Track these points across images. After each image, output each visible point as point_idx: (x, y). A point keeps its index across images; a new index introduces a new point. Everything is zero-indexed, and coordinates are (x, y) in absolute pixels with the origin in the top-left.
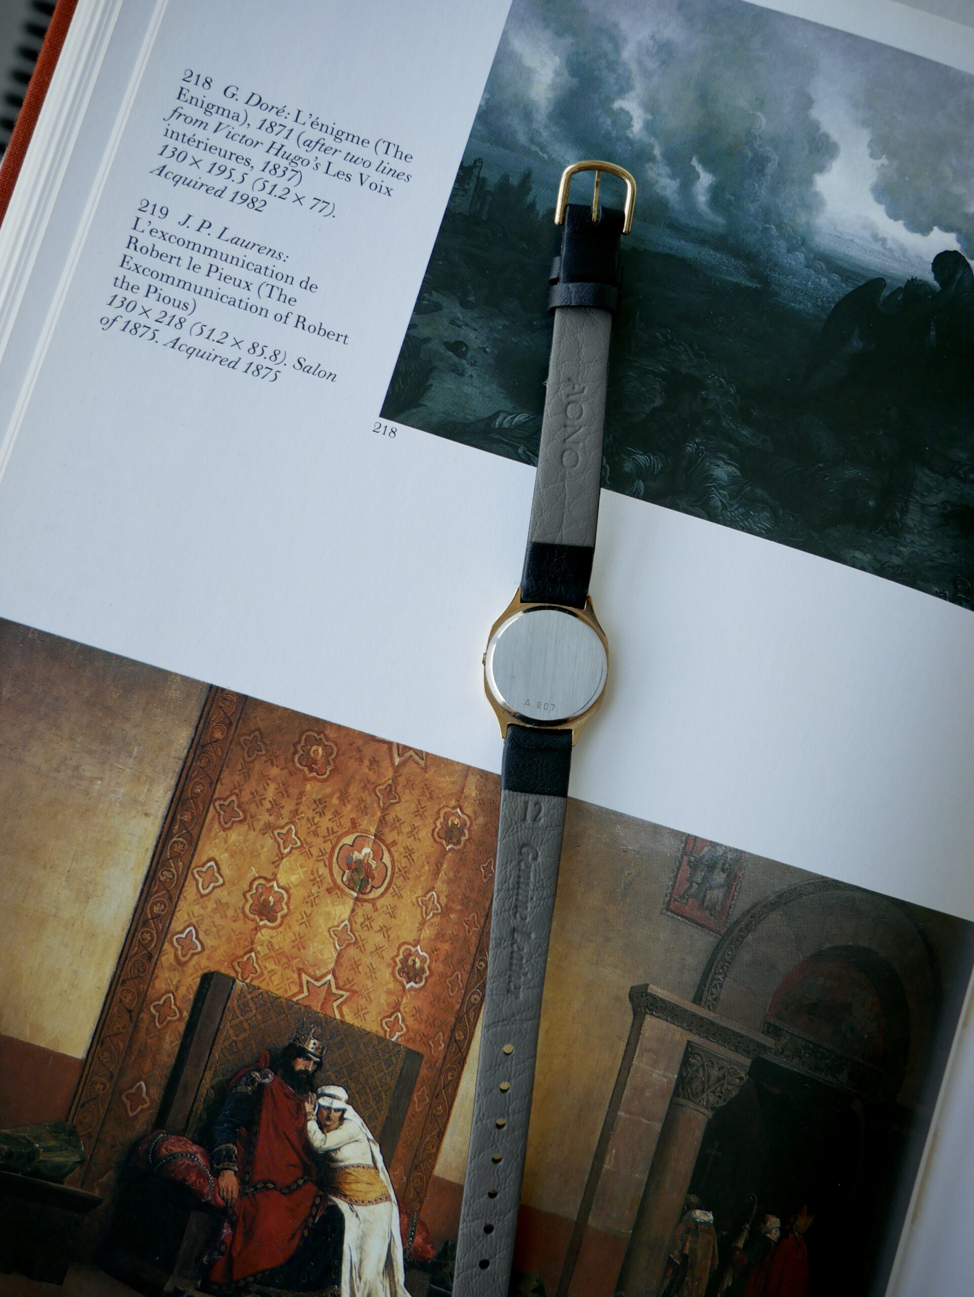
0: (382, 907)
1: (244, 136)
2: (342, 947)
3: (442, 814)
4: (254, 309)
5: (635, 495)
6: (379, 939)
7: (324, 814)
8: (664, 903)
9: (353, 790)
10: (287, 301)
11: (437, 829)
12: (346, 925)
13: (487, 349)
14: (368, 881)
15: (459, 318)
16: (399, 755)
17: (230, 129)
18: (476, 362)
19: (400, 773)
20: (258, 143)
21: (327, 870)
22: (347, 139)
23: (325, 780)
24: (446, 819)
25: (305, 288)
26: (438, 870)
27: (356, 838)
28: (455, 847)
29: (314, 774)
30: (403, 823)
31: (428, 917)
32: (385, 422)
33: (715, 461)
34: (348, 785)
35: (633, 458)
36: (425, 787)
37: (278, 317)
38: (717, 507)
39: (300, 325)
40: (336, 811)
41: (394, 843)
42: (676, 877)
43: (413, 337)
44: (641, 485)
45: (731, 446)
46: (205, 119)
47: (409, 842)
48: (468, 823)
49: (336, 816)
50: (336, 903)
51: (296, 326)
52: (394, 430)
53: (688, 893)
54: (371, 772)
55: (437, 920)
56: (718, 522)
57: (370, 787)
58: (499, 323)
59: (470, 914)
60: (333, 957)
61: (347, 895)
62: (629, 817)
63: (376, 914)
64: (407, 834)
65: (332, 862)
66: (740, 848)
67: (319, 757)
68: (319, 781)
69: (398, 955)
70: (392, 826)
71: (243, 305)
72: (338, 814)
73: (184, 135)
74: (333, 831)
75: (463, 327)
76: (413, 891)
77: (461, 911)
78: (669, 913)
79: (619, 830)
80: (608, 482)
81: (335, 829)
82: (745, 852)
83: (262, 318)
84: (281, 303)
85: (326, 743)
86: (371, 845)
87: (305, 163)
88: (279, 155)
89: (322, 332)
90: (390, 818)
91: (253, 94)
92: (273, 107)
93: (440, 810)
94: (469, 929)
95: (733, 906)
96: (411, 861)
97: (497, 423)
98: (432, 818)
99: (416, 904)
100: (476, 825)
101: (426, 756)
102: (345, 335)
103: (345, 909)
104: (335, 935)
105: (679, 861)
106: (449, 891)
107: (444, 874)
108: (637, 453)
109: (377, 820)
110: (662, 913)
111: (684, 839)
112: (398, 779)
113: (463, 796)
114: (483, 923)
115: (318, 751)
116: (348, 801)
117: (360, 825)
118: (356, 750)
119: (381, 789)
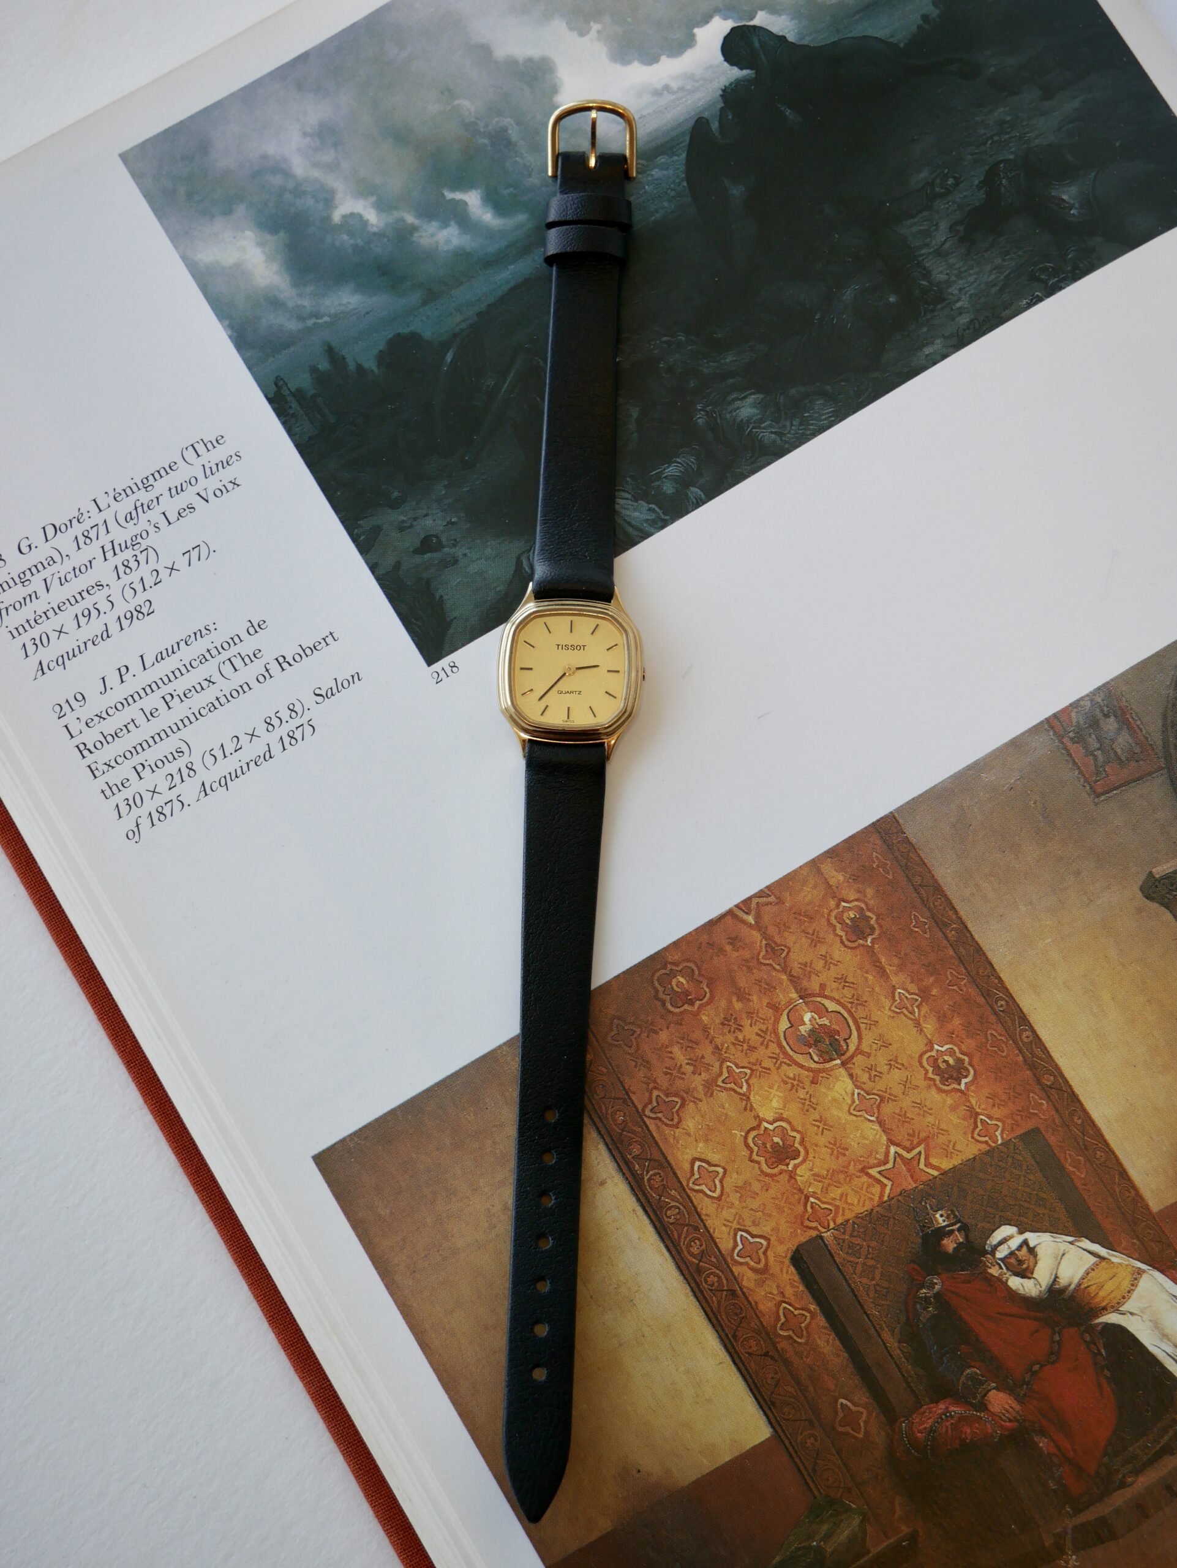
0: (871, 1046)
1: (74, 569)
2: (876, 1115)
3: (834, 921)
4: (235, 694)
5: (699, 503)
6: (897, 1075)
7: (741, 1026)
8: (1089, 794)
9: (742, 982)
10: (253, 658)
11: (844, 938)
12: (859, 1094)
13: (453, 520)
14: (837, 1040)
15: (403, 521)
16: (747, 913)
17: (57, 576)
18: (455, 540)
19: (764, 926)
20: (90, 562)
21: (794, 1067)
22: (156, 480)
23: (712, 997)
24: (841, 922)
25: (256, 632)
26: (881, 968)
27: (788, 1016)
28: (874, 936)
29: (698, 1003)
30: (811, 964)
31: (917, 1014)
32: (437, 666)
33: (731, 407)
34: (734, 982)
35: (665, 477)
36: (797, 916)
37: (261, 679)
38: (775, 441)
39: (285, 665)
40: (749, 1013)
41: (823, 986)
42: (1075, 763)
43: (383, 575)
44: (694, 490)
45: (731, 381)
46: (29, 590)
47: (833, 972)
48: (863, 905)
49: (752, 1018)
50: (832, 1085)
51: (283, 670)
52: (452, 664)
53: (1100, 765)
54: (741, 951)
55: (925, 1009)
56: (788, 451)
58: (440, 489)
59: (946, 975)
60: (877, 1131)
61: (832, 1069)
62: (984, 759)
63: (872, 1058)
64: (824, 967)
66: (1100, 684)
67: (686, 986)
68: (708, 1003)
69: (927, 1072)
70: (805, 975)
71: (223, 700)
73: (28, 621)
74: (764, 1032)
75: (415, 523)
77: (936, 981)
78: (1102, 798)
79: (986, 777)
80: (667, 518)
81: (764, 1028)
82: (1108, 683)
83: (249, 693)
84: (250, 665)
85: (680, 968)
86: (805, 1008)
87: (144, 534)
88: (117, 552)
90: (796, 971)
91: (44, 528)
92: (71, 521)
93: (828, 920)
94: (959, 988)
95: (1147, 735)
96: (852, 985)
97: (527, 569)
98: (829, 933)
99: (895, 1015)
100: (870, 899)
101: (769, 890)
102: (328, 634)
103: (843, 1081)
104: (859, 1111)
105: (1063, 748)
106: (908, 975)
107: (889, 967)
108: (665, 469)
109: (789, 983)
110: (1096, 804)
111: (1046, 726)
112: (768, 932)
113: (835, 889)
114: (964, 971)
115: (679, 981)
116: (749, 994)
117: (780, 1003)
118: (709, 948)
119: (764, 956)
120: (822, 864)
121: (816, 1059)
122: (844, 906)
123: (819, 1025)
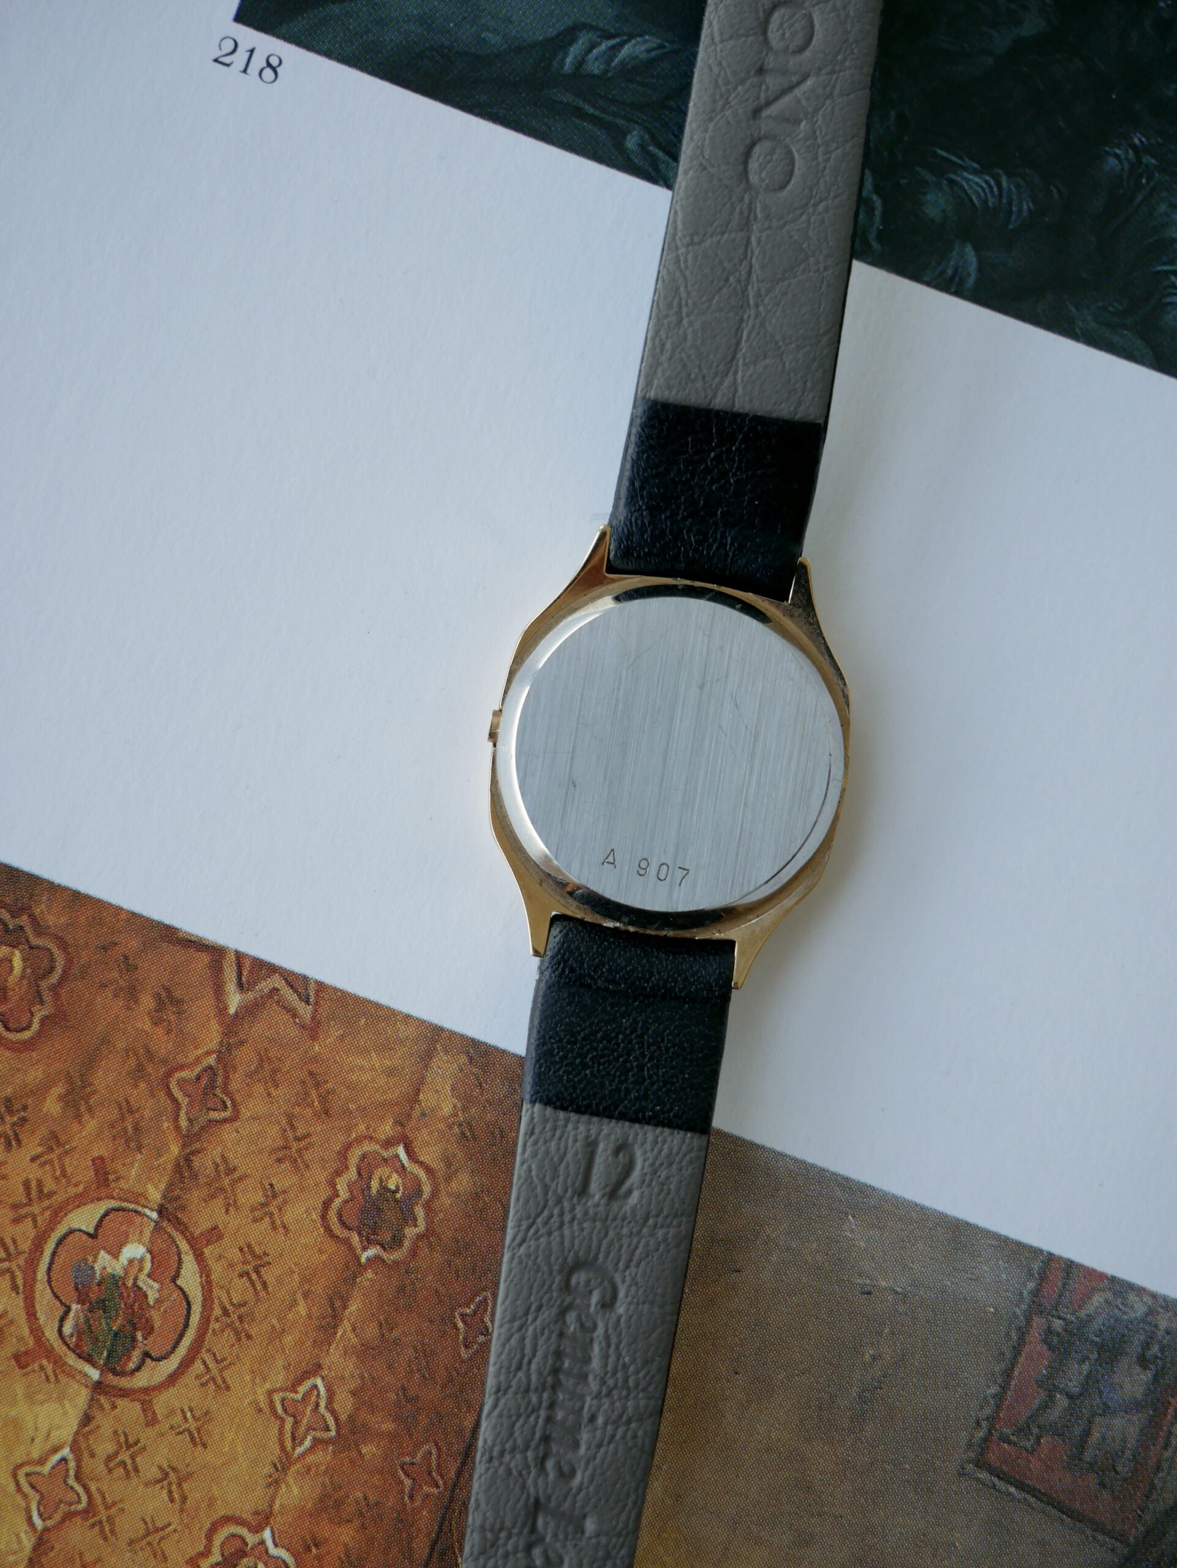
0: (172, 1412)
2: (49, 1523)
3: (353, 1160)
5: (951, 285)
6: (155, 1503)
7: (19, 1141)
8: (970, 1446)
9: (104, 1078)
11: (337, 1202)
12: (64, 1460)
14: (134, 1339)
16: (240, 985)
19: (242, 1036)
21: (20, 1301)
24: (365, 1172)
26: (334, 1317)
27: (106, 1214)
30: (241, 1179)
31: (299, 1450)
32: (249, 36)
34: (91, 1062)
35: (952, 182)
36: (310, 1082)
40: (54, 1136)
41: (214, 1234)
42: (1008, 1374)
44: (969, 257)
47: (258, 1233)
48: (427, 1189)
49: (51, 1150)
50: (40, 1397)
52: (274, 61)
53: (1041, 1421)
54: (160, 1031)
55: (322, 1457)
57: (155, 1072)
59: (418, 1446)
60: (22, 1549)
61: (72, 1374)
62: (885, 1197)
63: (150, 1432)
64: (253, 1209)
65: (34, 1279)
67: (12, 980)
68: (11, 1047)
69: (206, 1553)
70: (209, 1184)
72: (59, 1144)
74: (41, 1191)
76: (259, 1374)
77: (393, 1436)
78: (984, 1476)
79: (852, 1231)
80: (876, 246)
81: (49, 1186)
85: (35, 941)
86: (147, 1233)
90: (205, 1163)
93: (348, 1147)
94: (412, 1489)
95: (1165, 1466)
96: (259, 1287)
97: (568, 60)
98: (324, 1167)
99: (266, 1410)
100: (449, 1195)
101: (317, 992)
103: (65, 1414)
104: (33, 1487)
105: (1019, 1329)
106: (362, 1377)
107: (349, 1328)
108: (965, 169)
109: (169, 1166)
110: (961, 1474)
111: (1036, 1266)
112: (234, 1052)
113: (416, 1112)
114: (452, 1474)
115: (11, 961)
116: (90, 1109)
117: (118, 1179)
118: (119, 966)
119: (184, 1080)
120: (446, 1052)
121: (68, 1329)
122: (397, 1156)
123: (135, 1284)
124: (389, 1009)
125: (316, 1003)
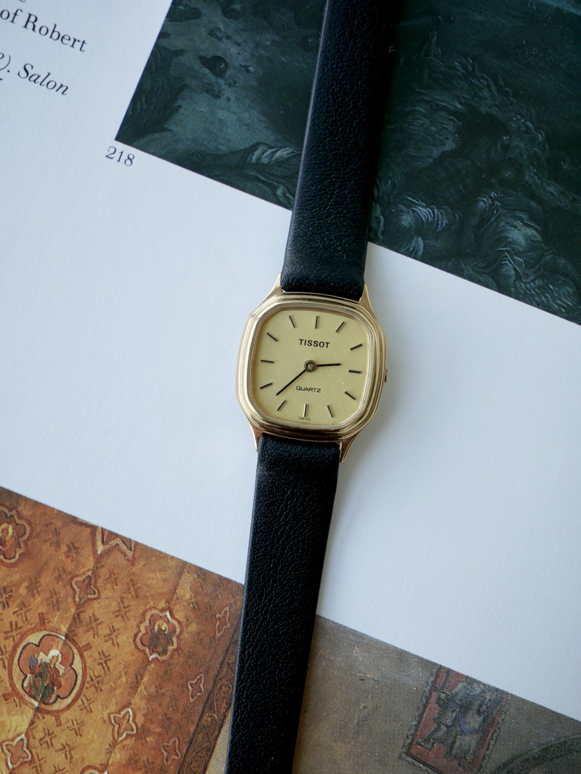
2: (15, 766)
3: (148, 617)
5: (412, 254)
6: (59, 759)
7: (8, 605)
8: (404, 746)
9: (45, 579)
11: (140, 635)
12: (22, 740)
13: (251, 68)
14: (53, 690)
15: (219, 29)
16: (103, 542)
18: (235, 83)
19: (103, 563)
21: (6, 672)
23: (13, 565)
24: (152, 622)
26: (137, 683)
27: (44, 637)
28: (159, 658)
29: (2, 557)
30: (100, 623)
31: (121, 739)
32: (121, 147)
33: (512, 220)
34: (39, 572)
35: (414, 211)
36: (131, 584)
37: (6, 14)
38: (510, 277)
39: (30, 25)
40: (23, 603)
41: (88, 646)
42: (421, 716)
43: (164, 47)
44: (420, 243)
45: (533, 204)
47: (106, 646)
48: (178, 630)
49: (21, 609)
50: (13, 713)
51: (26, 27)
52: (131, 157)
53: (434, 736)
54: (69, 560)
55: (130, 742)
56: (509, 294)
57: (66, 577)
58: (268, 38)
59: (170, 738)
61: (27, 703)
62: (371, 639)
63: (58, 729)
64: (105, 636)
65: (12, 663)
66: (501, 687)
67: (8, 538)
68: (7, 565)
70: (87, 626)
72: (25, 607)
74: (16, 626)
75: (224, 40)
76: (105, 706)
77: (160, 734)
78: (409, 759)
79: (357, 653)
80: (381, 237)
81: (20, 624)
82: (507, 694)
85: (18, 522)
86: (60, 645)
89: (55, 35)
90: (85, 616)
93: (145, 612)
94: (167, 757)
95: (487, 757)
96: (106, 669)
97: (254, 157)
98: (135, 620)
99: (107, 721)
100: (187, 633)
101: (135, 545)
102: (82, 40)
103: (23, 720)
104: (8, 750)
105: (426, 697)
106: (148, 709)
107: (143, 688)
108: (420, 205)
109: (71, 618)
110: (400, 758)
111: (434, 671)
112: (100, 570)
113: (175, 598)
114: (184, 751)
115: (8, 530)
116: (38, 593)
117: (49, 622)
118: (53, 533)
119: (78, 581)
120: (188, 572)
121: (26, 685)
122: (166, 616)
123: (54, 667)
124: (165, 554)
125: (135, 550)
